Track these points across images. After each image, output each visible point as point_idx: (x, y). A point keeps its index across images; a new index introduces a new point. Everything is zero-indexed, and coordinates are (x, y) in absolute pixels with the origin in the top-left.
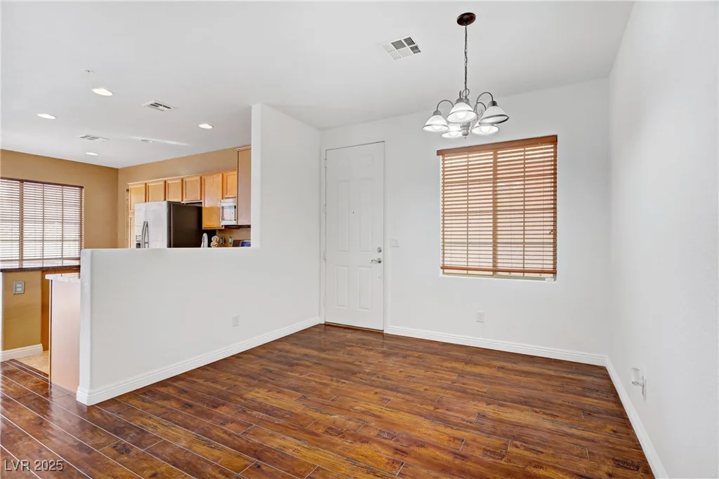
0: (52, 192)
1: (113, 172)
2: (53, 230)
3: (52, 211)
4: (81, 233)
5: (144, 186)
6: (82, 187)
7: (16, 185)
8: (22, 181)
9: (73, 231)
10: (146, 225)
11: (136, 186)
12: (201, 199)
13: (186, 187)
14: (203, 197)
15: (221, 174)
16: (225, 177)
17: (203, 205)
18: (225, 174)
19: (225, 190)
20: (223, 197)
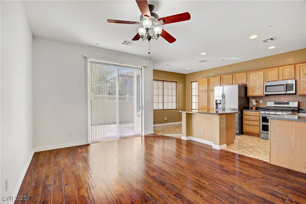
0: (170, 84)
2: (170, 98)
4: (177, 100)
5: (207, 79)
6: (177, 82)
7: (162, 83)
10: (224, 96)
11: (202, 80)
12: (246, 83)
13: (235, 78)
14: (248, 82)
15: (263, 70)
16: (266, 71)
17: (248, 86)
18: (266, 70)
19: (266, 78)
20: (264, 81)
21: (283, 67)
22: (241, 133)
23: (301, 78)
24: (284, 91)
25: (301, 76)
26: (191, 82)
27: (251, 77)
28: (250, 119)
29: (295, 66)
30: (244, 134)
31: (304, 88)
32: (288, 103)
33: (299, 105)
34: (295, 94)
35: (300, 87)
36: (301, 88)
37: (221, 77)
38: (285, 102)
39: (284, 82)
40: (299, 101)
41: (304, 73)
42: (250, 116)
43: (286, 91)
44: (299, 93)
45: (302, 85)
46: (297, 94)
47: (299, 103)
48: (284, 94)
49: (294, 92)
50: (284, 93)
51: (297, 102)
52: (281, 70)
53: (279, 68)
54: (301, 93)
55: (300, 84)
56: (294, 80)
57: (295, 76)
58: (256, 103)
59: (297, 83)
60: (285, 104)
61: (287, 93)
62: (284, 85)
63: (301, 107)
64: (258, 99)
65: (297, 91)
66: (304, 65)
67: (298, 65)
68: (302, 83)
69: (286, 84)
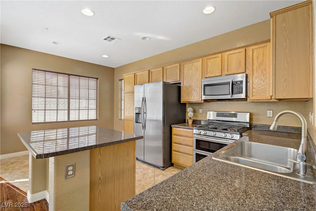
0: (83, 81)
1: (112, 70)
2: (84, 103)
3: (84, 92)
4: (97, 105)
5: (133, 75)
6: (97, 79)
7: (66, 78)
8: (69, 75)
9: (93, 104)
10: (144, 100)
11: (128, 76)
12: (180, 80)
13: (166, 73)
14: (182, 79)
15: (201, 59)
16: (206, 61)
17: (182, 85)
18: (206, 58)
19: (206, 72)
20: (203, 77)
21: (228, 53)
22: (170, 164)
23: (255, 71)
24: (229, 94)
25: (255, 68)
26: (120, 80)
27: (186, 70)
28: (181, 142)
29: (246, 49)
30: (174, 165)
31: (259, 89)
32: (235, 115)
33: (251, 119)
34: (245, 99)
35: (253, 88)
36: (255, 89)
37: (149, 71)
38: (232, 114)
39: (229, 79)
40: (251, 111)
41: (259, 62)
42: (181, 136)
43: (232, 94)
44: (250, 98)
45: (256, 84)
46: (248, 99)
47: (251, 115)
48: (229, 100)
49: (243, 96)
50: (229, 97)
51: (249, 113)
52: (226, 57)
53: (223, 54)
54: (254, 98)
55: (253, 82)
56: (244, 75)
57: (246, 68)
58: (192, 114)
59: (248, 81)
60: (232, 117)
61: (233, 98)
62: (228, 83)
63: (255, 123)
64: (196, 107)
65: (248, 95)
66: (259, 48)
67: (251, 48)
68: (256, 80)
69: (232, 82)
